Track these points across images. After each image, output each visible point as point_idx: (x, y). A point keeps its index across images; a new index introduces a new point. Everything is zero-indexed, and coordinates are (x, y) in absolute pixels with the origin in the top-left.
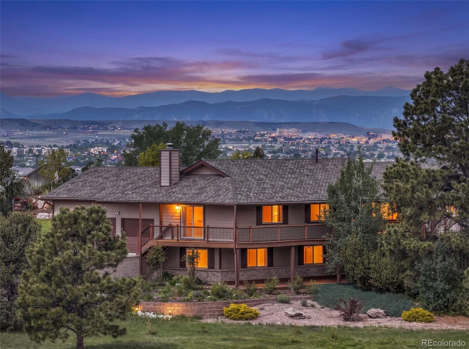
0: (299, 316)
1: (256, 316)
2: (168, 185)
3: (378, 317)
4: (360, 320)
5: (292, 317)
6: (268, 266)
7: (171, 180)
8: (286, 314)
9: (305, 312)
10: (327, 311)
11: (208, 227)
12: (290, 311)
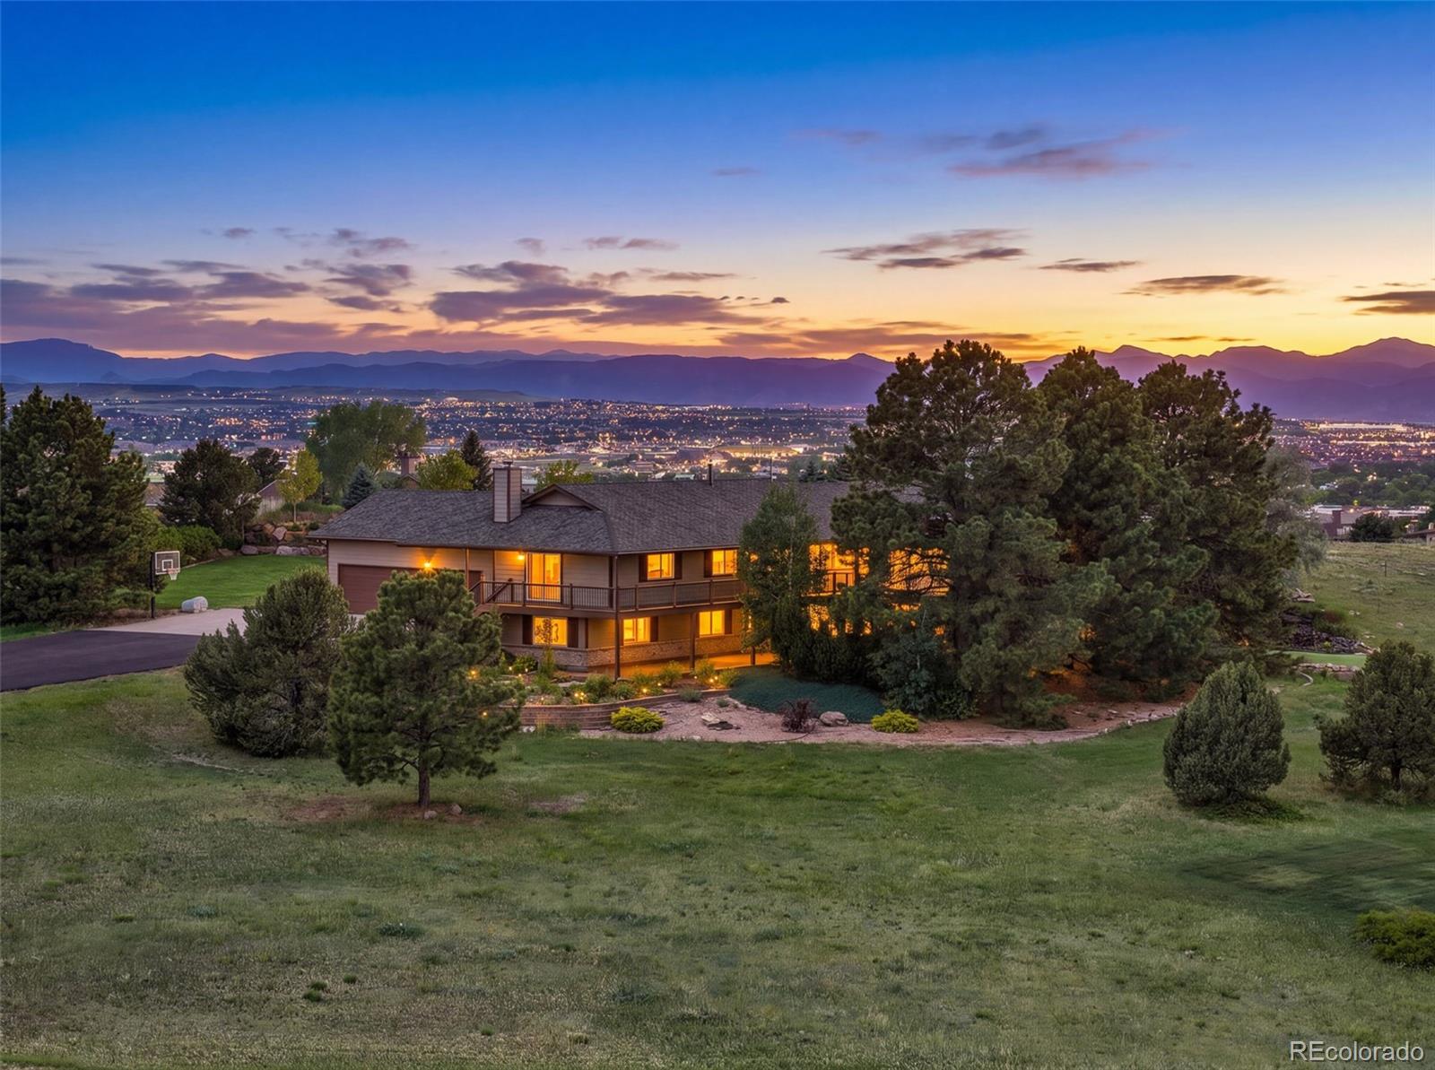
0: (724, 725)
1: (659, 727)
2: (505, 520)
3: (838, 725)
4: (808, 731)
5: (712, 726)
6: (652, 641)
7: (509, 513)
8: (704, 722)
9: (734, 718)
10: (755, 715)
11: (572, 587)
12: (710, 717)
